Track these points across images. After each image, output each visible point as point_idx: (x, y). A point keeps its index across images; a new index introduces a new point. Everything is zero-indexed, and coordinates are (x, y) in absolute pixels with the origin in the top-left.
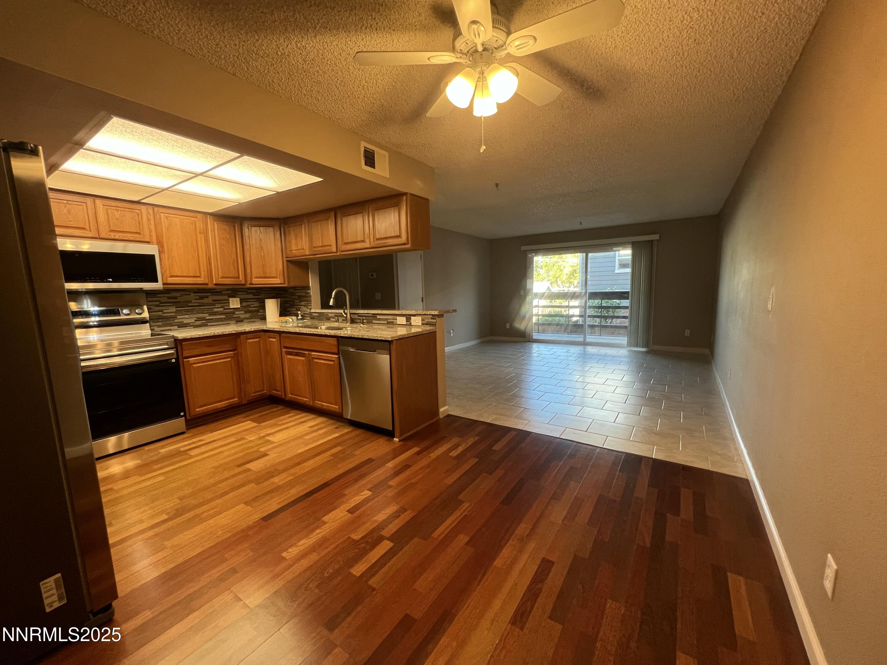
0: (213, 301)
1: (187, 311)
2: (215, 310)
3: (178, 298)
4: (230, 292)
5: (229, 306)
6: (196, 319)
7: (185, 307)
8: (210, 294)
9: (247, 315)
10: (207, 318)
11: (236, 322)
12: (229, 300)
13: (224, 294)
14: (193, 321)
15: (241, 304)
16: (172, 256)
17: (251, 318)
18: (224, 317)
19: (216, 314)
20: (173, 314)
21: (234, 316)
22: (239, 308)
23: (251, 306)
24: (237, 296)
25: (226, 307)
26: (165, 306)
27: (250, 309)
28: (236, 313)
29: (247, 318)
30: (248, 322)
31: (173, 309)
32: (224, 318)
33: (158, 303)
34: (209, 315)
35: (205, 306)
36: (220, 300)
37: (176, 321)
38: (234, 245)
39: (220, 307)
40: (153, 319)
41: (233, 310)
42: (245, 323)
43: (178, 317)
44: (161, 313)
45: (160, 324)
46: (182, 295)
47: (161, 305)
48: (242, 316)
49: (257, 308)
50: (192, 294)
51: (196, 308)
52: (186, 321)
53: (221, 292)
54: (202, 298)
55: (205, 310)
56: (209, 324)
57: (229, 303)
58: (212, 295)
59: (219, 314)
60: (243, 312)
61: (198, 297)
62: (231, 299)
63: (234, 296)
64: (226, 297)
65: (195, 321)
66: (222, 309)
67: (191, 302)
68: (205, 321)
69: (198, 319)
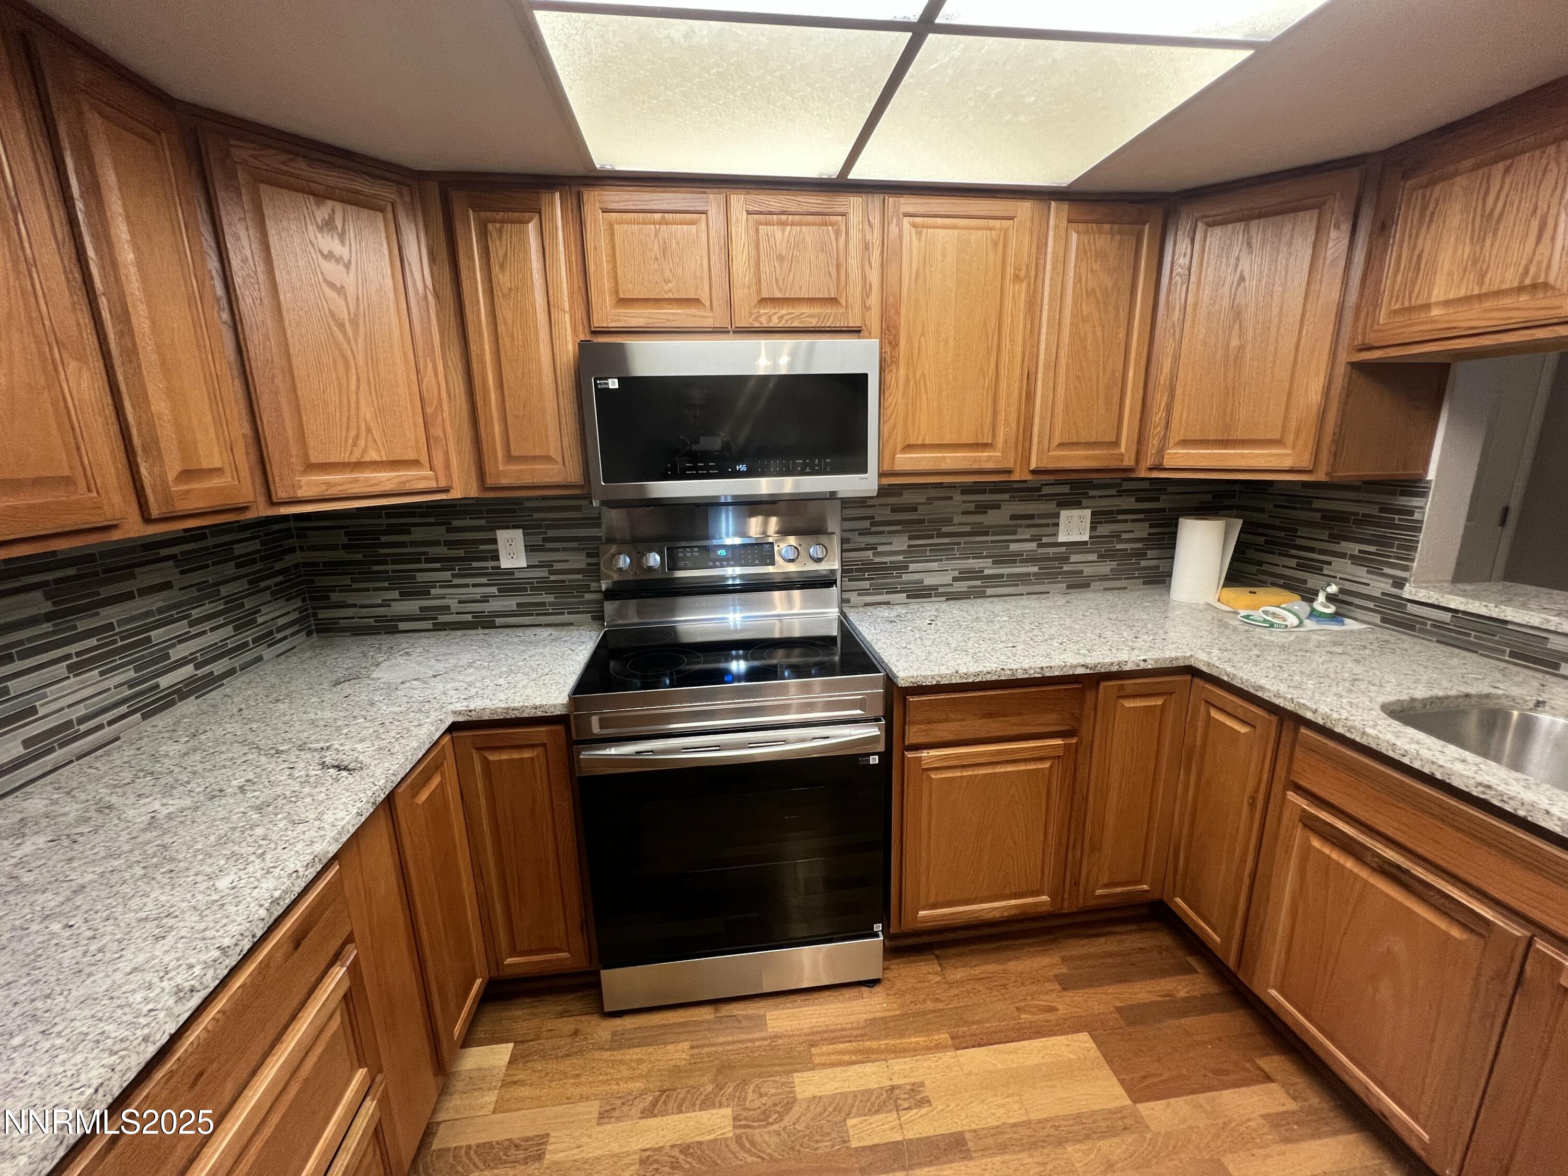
0: (1013, 517)
1: (936, 549)
2: (1013, 547)
3: (920, 507)
4: (1066, 489)
5: (1055, 535)
6: (956, 574)
7: (931, 537)
8: (1006, 496)
9: (1106, 568)
10: (987, 572)
11: (1069, 587)
12: (1057, 516)
13: (1049, 497)
14: (947, 579)
15: (1093, 528)
16: (918, 374)
17: (1115, 575)
18: (1035, 569)
19: (1014, 562)
20: (901, 558)
21: (1066, 568)
22: (1085, 543)
23: (1124, 536)
24: (1084, 502)
25: (1045, 540)
26: (883, 533)
27: (1119, 546)
28: (1073, 558)
29: (1104, 578)
30: (1105, 589)
31: (901, 543)
32: (1035, 574)
33: (866, 524)
34: (994, 563)
35: (986, 534)
36: (1031, 517)
37: (905, 577)
38: (1123, 315)
39: (1028, 537)
40: (851, 571)
41: (1063, 549)
42: (1095, 591)
43: (912, 567)
44: (870, 553)
45: (866, 584)
46: (930, 500)
47: (873, 529)
48: (1088, 570)
49: (1140, 545)
50: (958, 497)
51: (962, 540)
52: (929, 580)
53: (1039, 489)
54: (982, 509)
55: (988, 548)
56: (989, 591)
57: (1057, 525)
58: (1012, 499)
59: (1021, 561)
60: (1093, 557)
61: (971, 507)
62: (1064, 514)
63: (1077, 505)
64: (1051, 507)
65: (955, 579)
66: (1033, 545)
67: (949, 521)
68: (978, 583)
69: (965, 575)
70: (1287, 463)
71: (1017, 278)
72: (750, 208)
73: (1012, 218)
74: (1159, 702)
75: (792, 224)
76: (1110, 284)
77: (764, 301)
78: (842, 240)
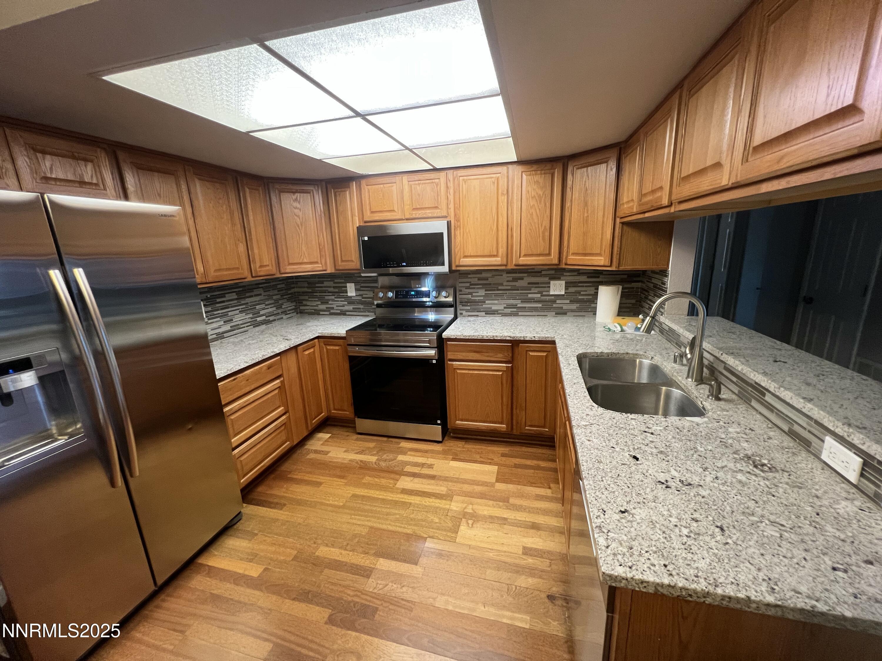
0: (529, 283)
1: (496, 295)
2: (530, 296)
3: (489, 279)
4: (553, 272)
5: (549, 291)
6: (505, 306)
7: (494, 290)
8: (526, 275)
9: (574, 306)
10: (519, 306)
11: (556, 314)
12: (549, 283)
13: (545, 275)
14: (501, 307)
15: (567, 288)
17: (579, 310)
18: (540, 305)
19: (531, 302)
20: (482, 298)
21: (554, 306)
22: (563, 295)
23: (582, 293)
24: (562, 278)
25: (544, 293)
26: (475, 288)
27: (580, 297)
28: (558, 301)
29: (572, 311)
30: (574, 316)
31: (482, 292)
32: (540, 307)
33: (468, 285)
34: (521, 302)
35: (518, 290)
36: (538, 283)
37: (484, 306)
39: (536, 292)
40: (463, 302)
41: (553, 297)
42: (570, 316)
43: (487, 302)
44: (470, 296)
45: (469, 308)
46: (493, 276)
47: (471, 287)
48: (565, 307)
49: (591, 297)
50: (505, 275)
51: (507, 292)
52: (494, 308)
53: (541, 272)
54: (515, 280)
55: (519, 296)
56: (520, 313)
57: (550, 287)
58: (528, 276)
59: (534, 302)
60: (568, 301)
61: (511, 279)
62: (552, 283)
63: (559, 279)
64: (546, 279)
65: (505, 308)
66: (539, 295)
67: (502, 284)
68: (515, 310)
69: (508, 307)
70: (602, 263)
71: (502, 194)
72: (409, 180)
73: (500, 173)
74: (545, 354)
75: (423, 184)
76: (541, 193)
77: (414, 209)
78: (439, 187)
